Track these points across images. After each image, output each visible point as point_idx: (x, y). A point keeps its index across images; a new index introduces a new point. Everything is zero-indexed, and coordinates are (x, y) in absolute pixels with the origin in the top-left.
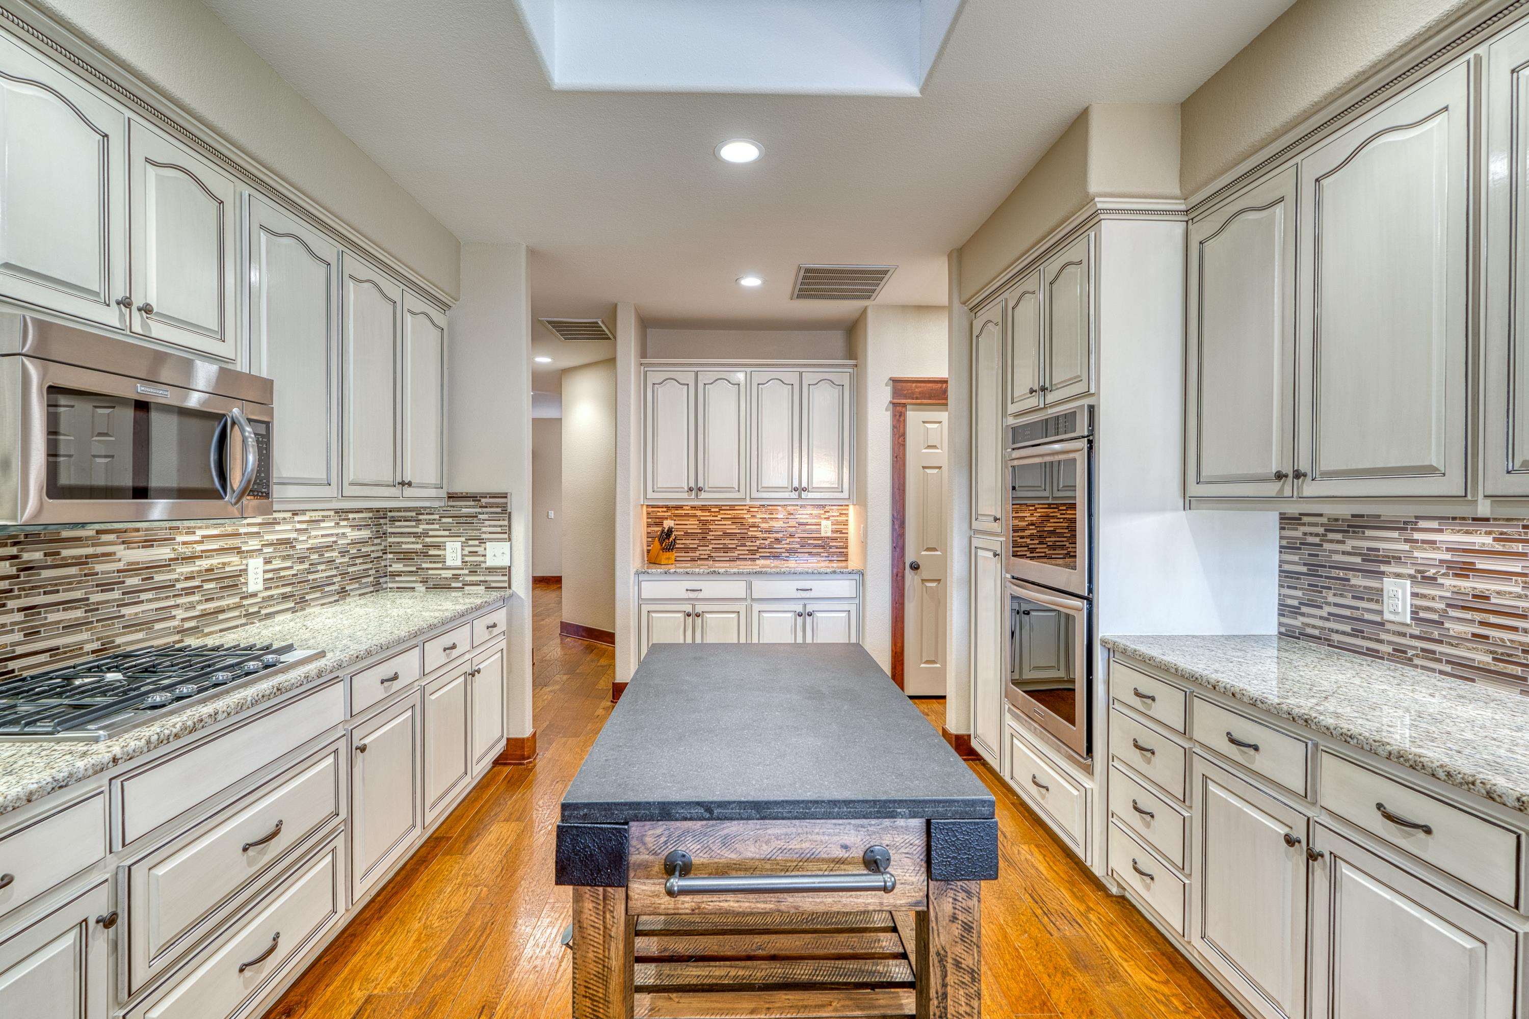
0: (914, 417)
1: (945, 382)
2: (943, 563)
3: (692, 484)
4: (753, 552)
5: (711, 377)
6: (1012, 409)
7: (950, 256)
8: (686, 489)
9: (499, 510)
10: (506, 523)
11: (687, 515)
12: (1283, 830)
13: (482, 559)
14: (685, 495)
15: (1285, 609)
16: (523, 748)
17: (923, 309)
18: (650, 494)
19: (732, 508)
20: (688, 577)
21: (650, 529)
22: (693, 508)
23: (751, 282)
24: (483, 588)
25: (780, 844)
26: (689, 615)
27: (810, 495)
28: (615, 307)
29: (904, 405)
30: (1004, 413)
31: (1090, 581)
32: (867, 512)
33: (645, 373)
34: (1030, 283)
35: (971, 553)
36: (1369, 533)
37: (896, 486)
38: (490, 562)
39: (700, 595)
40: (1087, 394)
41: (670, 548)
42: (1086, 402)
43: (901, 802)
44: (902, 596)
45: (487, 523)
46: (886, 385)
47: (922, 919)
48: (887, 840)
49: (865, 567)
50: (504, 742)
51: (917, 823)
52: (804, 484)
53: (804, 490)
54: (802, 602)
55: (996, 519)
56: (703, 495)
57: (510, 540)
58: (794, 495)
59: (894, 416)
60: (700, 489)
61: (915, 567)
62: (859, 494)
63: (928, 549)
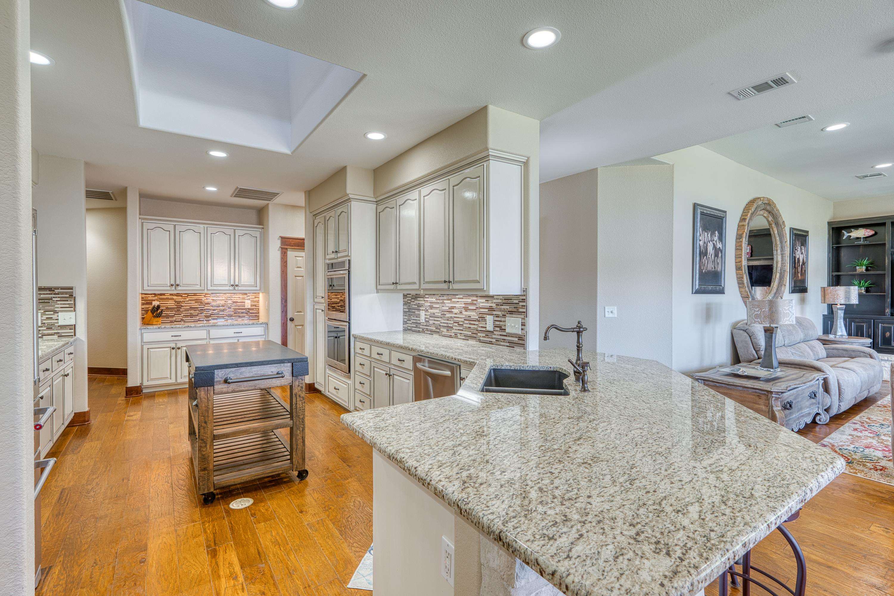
0: (291, 254)
1: (304, 239)
2: (304, 317)
3: (173, 282)
4: (207, 317)
5: (183, 228)
6: (328, 257)
7: (305, 192)
8: (169, 285)
9: (68, 296)
10: (72, 302)
11: (168, 299)
12: (385, 373)
13: (56, 321)
14: (169, 288)
15: (405, 323)
16: (85, 416)
17: (294, 207)
18: (146, 287)
19: (195, 294)
20: (172, 330)
21: (143, 307)
22: (171, 295)
23: (211, 189)
24: (57, 336)
25: (256, 373)
26: (173, 349)
27: (240, 288)
28: (126, 188)
29: (287, 249)
30: (325, 258)
31: (349, 316)
32: (269, 296)
33: (142, 223)
34: (332, 213)
35: (314, 311)
36: (418, 299)
37: (283, 284)
38: (61, 323)
39: (179, 338)
40: (348, 256)
41: (159, 316)
42: (347, 258)
43: (286, 360)
44: (286, 333)
45: (59, 302)
46: (278, 239)
47: (291, 387)
48: (282, 369)
49: (269, 321)
50: (73, 415)
51: (290, 364)
52: (237, 283)
53: (237, 286)
54: (237, 338)
55: (322, 297)
56: (179, 288)
57: (75, 311)
58: (231, 288)
59: (282, 253)
60: (178, 285)
61: (292, 320)
62: (265, 288)
63: (298, 312)
